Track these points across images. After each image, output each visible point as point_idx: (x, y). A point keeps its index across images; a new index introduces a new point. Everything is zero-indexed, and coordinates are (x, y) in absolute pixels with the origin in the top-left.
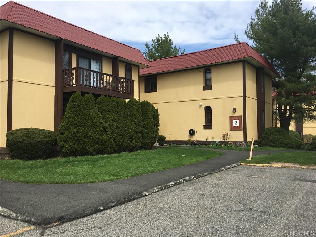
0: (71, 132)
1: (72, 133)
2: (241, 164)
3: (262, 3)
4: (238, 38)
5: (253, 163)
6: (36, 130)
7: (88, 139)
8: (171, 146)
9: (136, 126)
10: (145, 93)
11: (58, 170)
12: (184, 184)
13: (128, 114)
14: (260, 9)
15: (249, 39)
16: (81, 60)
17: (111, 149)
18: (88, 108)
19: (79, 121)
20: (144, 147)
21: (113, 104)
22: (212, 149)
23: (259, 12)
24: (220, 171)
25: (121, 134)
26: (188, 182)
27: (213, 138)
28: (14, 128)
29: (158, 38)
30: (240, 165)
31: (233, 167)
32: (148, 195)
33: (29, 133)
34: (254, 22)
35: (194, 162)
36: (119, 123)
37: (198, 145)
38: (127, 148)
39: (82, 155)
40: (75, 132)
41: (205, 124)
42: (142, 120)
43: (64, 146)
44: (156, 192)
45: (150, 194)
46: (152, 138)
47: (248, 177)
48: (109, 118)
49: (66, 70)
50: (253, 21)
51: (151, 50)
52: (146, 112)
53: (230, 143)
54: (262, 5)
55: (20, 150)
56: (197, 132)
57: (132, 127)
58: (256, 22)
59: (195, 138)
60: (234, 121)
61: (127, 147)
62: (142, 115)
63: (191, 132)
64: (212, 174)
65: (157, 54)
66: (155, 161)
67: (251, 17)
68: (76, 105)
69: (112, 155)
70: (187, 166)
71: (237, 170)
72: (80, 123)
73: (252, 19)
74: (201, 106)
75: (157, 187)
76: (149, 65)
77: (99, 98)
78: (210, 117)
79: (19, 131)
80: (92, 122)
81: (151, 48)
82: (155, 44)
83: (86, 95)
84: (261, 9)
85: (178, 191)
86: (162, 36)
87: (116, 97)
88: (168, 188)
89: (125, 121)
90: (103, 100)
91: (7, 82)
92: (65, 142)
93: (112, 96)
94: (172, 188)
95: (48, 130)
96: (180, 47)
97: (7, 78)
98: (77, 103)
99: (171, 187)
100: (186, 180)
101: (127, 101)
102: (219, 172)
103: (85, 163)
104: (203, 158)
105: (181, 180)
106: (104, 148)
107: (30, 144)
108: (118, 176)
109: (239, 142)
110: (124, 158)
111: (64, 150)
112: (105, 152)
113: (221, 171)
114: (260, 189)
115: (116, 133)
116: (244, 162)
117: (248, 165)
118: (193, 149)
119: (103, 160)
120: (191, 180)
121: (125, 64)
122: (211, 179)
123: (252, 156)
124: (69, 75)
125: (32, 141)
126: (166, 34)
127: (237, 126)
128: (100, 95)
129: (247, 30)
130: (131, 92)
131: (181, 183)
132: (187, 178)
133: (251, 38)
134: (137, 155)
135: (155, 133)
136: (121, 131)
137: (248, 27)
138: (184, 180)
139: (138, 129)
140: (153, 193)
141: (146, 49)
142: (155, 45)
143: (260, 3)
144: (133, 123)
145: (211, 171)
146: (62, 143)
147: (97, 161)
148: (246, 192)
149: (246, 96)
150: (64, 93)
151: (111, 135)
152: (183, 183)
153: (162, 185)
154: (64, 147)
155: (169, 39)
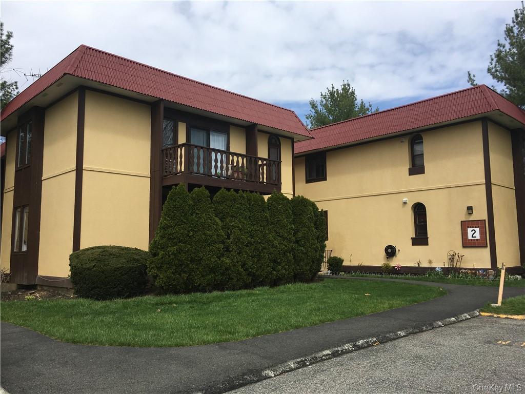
0: (168, 252)
1: (170, 253)
2: (480, 315)
3: (517, 16)
4: (474, 81)
5: (505, 313)
6: (116, 250)
7: (197, 264)
8: (353, 276)
9: (282, 242)
10: (306, 183)
11: (136, 320)
12: (353, 354)
13: (267, 221)
14: (514, 26)
15: (495, 81)
16: (193, 133)
17: (238, 280)
18: (197, 211)
19: (182, 234)
20: (298, 277)
21: (241, 203)
22: (427, 284)
23: (513, 32)
24: (433, 328)
25: (255, 255)
26: (362, 351)
27: (430, 262)
28: (84, 245)
29: (331, 90)
30: (477, 316)
31: (463, 320)
32: (273, 375)
33: (105, 253)
34: (504, 50)
35: (384, 308)
36: (252, 237)
37: (402, 274)
38: (267, 279)
39: (187, 291)
40: (175, 252)
41: (414, 236)
42: (293, 230)
43: (157, 276)
44: (291, 370)
45: (278, 375)
46: (313, 262)
47: (489, 342)
48: (234, 227)
49: (167, 150)
50: (501, 48)
51: (321, 111)
52: (301, 216)
53: (463, 271)
54: (517, 19)
55: (87, 282)
56: (399, 250)
57: (276, 243)
58: (508, 50)
59: (395, 262)
60: (469, 230)
61: (266, 277)
62: (294, 222)
63: (389, 250)
64: (415, 335)
65: (331, 118)
66: (310, 305)
67: (497, 43)
68: (176, 207)
69: (239, 292)
70: (368, 316)
71: (469, 328)
72: (183, 237)
73: (499, 45)
74: (405, 203)
75: (295, 361)
76: (310, 136)
77: (218, 193)
78: (422, 224)
79: (89, 252)
80: (205, 234)
81: (320, 108)
82: (327, 101)
83: (196, 189)
84: (517, 26)
85: (334, 371)
86: (339, 87)
87: (247, 191)
88: (317, 362)
89: (261, 232)
90: (224, 198)
91: (75, 172)
92: (159, 268)
93: (239, 190)
94: (326, 362)
95: (136, 249)
96: (371, 103)
97: (74, 166)
98: (178, 202)
99: (325, 360)
100: (358, 345)
101: (266, 197)
102: (431, 331)
103: (187, 306)
104: (403, 301)
105: (347, 346)
106: (226, 278)
107: (103, 272)
108: (230, 333)
109: (480, 269)
110: (257, 299)
111: (158, 283)
112: (227, 287)
113: (436, 328)
114: (509, 372)
115: (247, 253)
116: (486, 310)
117: (495, 316)
118: (391, 282)
119: (221, 301)
120: (369, 346)
121: (269, 135)
122: (409, 346)
123: (503, 298)
124: (171, 157)
125: (105, 267)
126: (346, 82)
127: (477, 240)
128: (220, 188)
129: (492, 64)
130: (276, 183)
131: (348, 352)
132: (361, 342)
133: (500, 79)
134: (283, 292)
135: (318, 253)
136: (255, 249)
137: (492, 60)
138: (354, 346)
139: (286, 246)
140: (285, 372)
141: (311, 109)
142: (326, 103)
143: (514, 16)
144: (277, 235)
145: (414, 328)
146: (155, 271)
147: (211, 302)
148: (477, 377)
149: (491, 184)
150: (164, 187)
151: (237, 256)
152: (351, 351)
153: (306, 355)
154: (158, 278)
155: (350, 91)
